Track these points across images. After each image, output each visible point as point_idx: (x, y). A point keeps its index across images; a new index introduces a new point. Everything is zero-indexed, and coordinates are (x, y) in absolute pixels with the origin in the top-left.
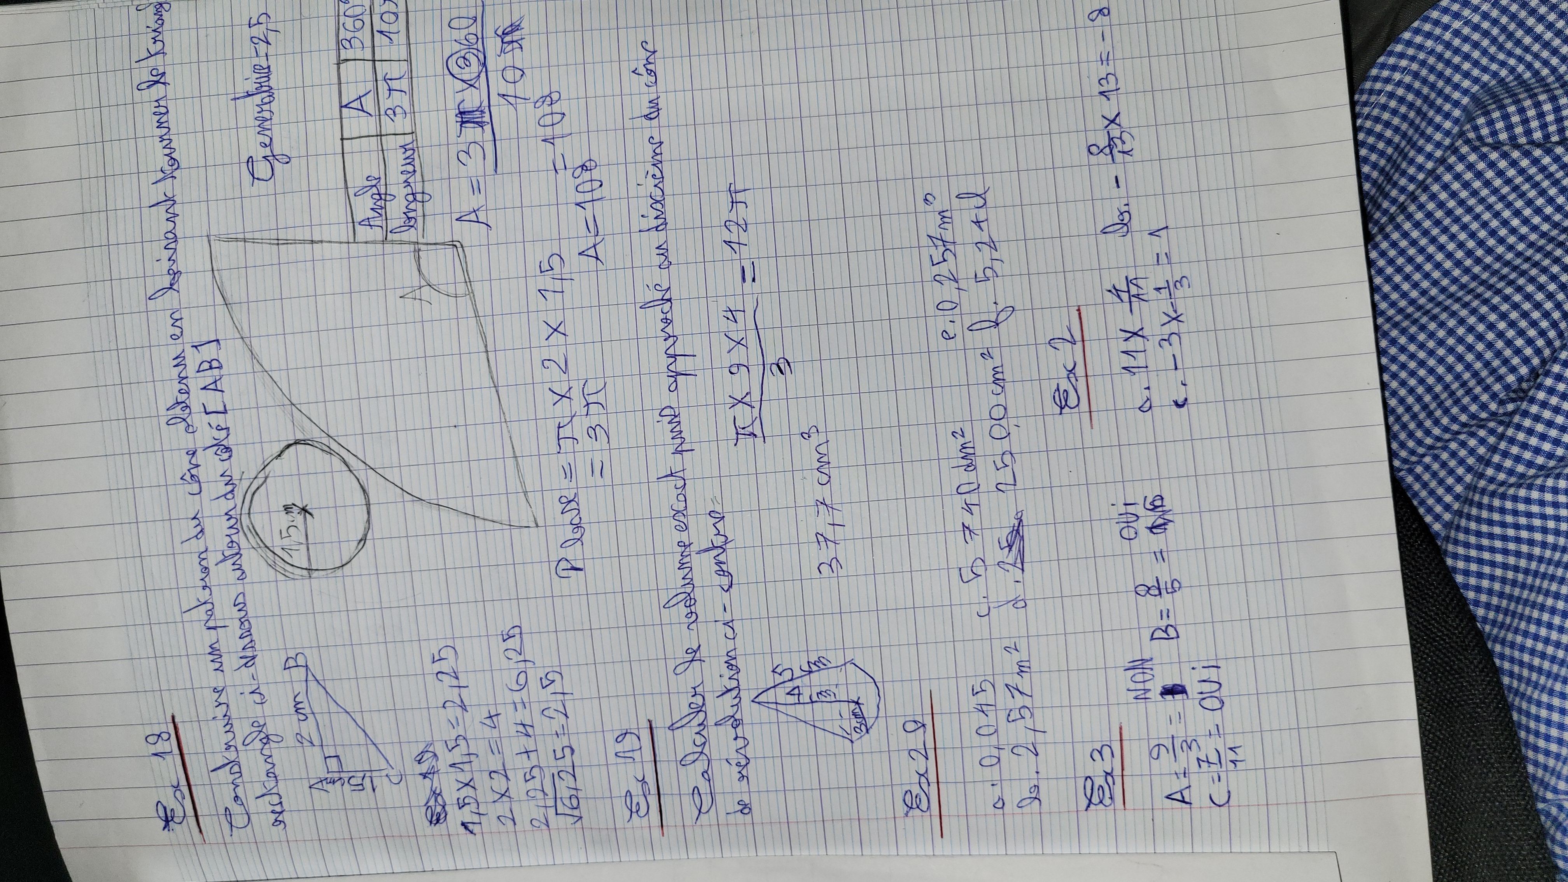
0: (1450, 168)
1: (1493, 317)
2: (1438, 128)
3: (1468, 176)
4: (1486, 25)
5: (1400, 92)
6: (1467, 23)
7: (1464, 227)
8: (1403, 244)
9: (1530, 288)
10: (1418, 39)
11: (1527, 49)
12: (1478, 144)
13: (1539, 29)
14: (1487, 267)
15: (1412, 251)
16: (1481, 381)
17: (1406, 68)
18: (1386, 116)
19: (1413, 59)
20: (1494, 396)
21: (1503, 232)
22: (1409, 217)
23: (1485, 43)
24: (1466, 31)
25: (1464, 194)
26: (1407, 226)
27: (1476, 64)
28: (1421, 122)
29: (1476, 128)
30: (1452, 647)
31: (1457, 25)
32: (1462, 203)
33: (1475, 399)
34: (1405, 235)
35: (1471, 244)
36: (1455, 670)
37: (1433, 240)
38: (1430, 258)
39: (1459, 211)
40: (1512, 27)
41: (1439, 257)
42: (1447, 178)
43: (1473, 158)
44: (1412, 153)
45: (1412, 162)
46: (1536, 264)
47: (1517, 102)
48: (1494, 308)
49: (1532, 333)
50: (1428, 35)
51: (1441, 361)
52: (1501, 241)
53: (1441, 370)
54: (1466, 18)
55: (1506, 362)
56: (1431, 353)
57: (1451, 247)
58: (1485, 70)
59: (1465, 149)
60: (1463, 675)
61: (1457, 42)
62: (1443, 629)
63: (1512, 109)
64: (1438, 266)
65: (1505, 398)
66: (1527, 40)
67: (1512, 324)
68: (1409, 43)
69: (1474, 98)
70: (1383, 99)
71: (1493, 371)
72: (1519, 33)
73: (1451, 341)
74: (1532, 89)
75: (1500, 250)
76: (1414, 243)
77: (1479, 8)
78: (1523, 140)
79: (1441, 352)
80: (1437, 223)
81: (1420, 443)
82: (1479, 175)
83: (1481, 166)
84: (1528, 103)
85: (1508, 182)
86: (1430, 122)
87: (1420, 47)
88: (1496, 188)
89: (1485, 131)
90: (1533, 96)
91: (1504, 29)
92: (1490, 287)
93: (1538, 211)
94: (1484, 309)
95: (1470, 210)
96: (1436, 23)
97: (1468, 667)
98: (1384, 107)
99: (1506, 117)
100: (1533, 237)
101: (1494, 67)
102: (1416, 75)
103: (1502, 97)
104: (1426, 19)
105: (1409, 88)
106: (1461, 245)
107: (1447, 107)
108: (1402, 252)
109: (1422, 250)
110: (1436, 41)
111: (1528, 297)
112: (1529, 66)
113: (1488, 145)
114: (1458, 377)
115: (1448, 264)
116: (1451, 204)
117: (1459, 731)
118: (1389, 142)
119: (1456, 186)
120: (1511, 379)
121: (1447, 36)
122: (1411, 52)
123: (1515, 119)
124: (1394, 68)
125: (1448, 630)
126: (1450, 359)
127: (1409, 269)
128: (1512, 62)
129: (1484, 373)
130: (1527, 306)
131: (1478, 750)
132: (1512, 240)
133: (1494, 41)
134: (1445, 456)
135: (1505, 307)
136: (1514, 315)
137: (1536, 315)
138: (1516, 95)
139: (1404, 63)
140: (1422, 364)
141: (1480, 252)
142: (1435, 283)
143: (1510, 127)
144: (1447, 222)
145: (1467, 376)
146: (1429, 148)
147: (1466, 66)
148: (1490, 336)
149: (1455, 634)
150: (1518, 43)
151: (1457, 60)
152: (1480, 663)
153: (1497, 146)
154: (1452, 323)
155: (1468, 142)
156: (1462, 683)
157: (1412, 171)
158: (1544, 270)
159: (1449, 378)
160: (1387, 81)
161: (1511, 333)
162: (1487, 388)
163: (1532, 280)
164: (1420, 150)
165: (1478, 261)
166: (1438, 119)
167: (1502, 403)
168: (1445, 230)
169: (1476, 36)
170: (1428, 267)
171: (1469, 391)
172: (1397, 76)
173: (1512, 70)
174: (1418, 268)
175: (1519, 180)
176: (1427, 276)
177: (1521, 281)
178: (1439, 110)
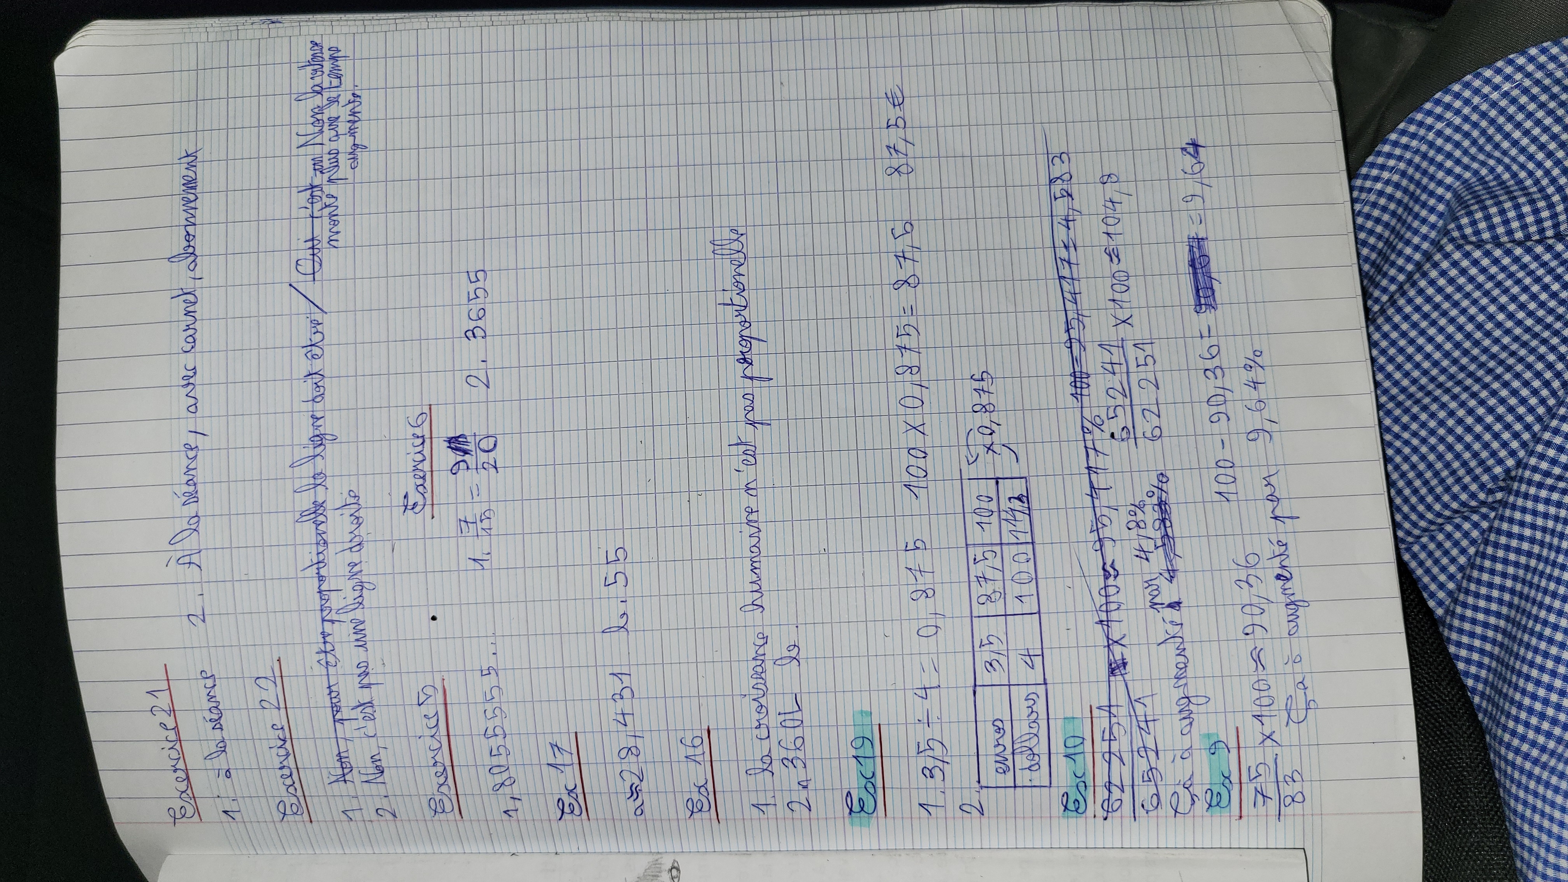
0: (1435, 265)
1: (1481, 411)
2: (1424, 221)
3: (1453, 272)
4: (1466, 127)
5: (1389, 190)
6: (1449, 124)
7: (1452, 321)
8: (1394, 335)
9: (1516, 384)
10: (1404, 140)
11: (1505, 153)
12: (1461, 242)
13: (1517, 134)
14: (1474, 359)
15: (1402, 343)
16: (1470, 471)
17: (1394, 168)
18: (1376, 213)
19: (1400, 158)
20: (1482, 486)
21: (1489, 326)
22: (1399, 310)
23: (1466, 143)
24: (1448, 131)
25: (1449, 290)
26: (1397, 319)
27: (1458, 162)
28: (1407, 216)
29: (1460, 228)
30: (1442, 713)
31: (1439, 126)
32: (1448, 297)
33: (1465, 488)
34: (1396, 327)
35: (1459, 337)
36: (1444, 734)
37: (1422, 332)
38: (1420, 349)
39: (1446, 305)
40: (1491, 131)
41: (1429, 348)
42: (1434, 274)
43: (1457, 256)
44: (1400, 246)
45: (1400, 253)
46: (1521, 360)
47: (1498, 203)
48: (1482, 402)
49: (1518, 427)
50: (1413, 136)
51: (1433, 449)
52: (1488, 334)
53: (1432, 457)
54: (1448, 120)
55: (1493, 454)
56: (1424, 441)
57: (1440, 339)
58: (1467, 168)
59: (1449, 248)
60: (1452, 739)
61: (1439, 142)
62: (1435, 695)
63: (1493, 210)
64: (1428, 356)
65: (1494, 487)
66: (1506, 145)
67: (1499, 418)
68: (1396, 144)
69: (1457, 196)
70: (1373, 197)
71: (1482, 463)
72: (1498, 138)
73: (1441, 431)
74: (1512, 192)
75: (1487, 342)
76: (1404, 335)
77: (1461, 112)
78: (1505, 239)
79: (1433, 440)
80: (1426, 316)
81: (1415, 525)
82: (1463, 272)
83: (1465, 263)
84: (1508, 205)
85: (1491, 278)
86: (1416, 216)
87: (1406, 147)
88: (1480, 284)
89: (1468, 231)
90: (1513, 199)
91: (1483, 132)
92: (1478, 380)
93: (1522, 306)
94: (1472, 403)
95: (1456, 304)
96: (1421, 124)
97: (1457, 733)
98: (1374, 205)
99: (1488, 218)
100: (1518, 331)
101: (1475, 166)
102: (1403, 174)
103: (1484, 197)
104: (1411, 121)
105: (1397, 186)
106: (1449, 338)
107: (1432, 202)
108: (1393, 343)
109: (1412, 342)
110: (1420, 141)
111: (1514, 393)
112: (1508, 168)
113: (1471, 243)
114: (1447, 465)
115: (1437, 355)
116: (1438, 298)
117: (1446, 792)
118: (1380, 237)
119: (1442, 282)
120: (1498, 470)
121: (1431, 136)
122: (1398, 152)
123: (1497, 220)
124: (1383, 167)
125: (1440, 696)
126: (1441, 448)
127: (1400, 359)
128: (1492, 162)
129: (1473, 464)
130: (1513, 401)
131: (1463, 811)
132: (1497, 333)
133: (1474, 142)
134: (1440, 537)
135: (1492, 402)
136: (1501, 410)
137: (1521, 410)
138: (1496, 196)
139: (1392, 163)
140: (1415, 450)
141: (1467, 345)
142: (1425, 373)
143: (1492, 228)
144: (1435, 315)
145: (1456, 465)
146: (1416, 240)
147: (1449, 164)
148: (1478, 429)
149: (1445, 701)
150: (1497, 146)
151: (1440, 158)
152: (1469, 728)
153: (1479, 245)
154: (1442, 414)
155: (1452, 240)
156: (1450, 747)
157: (1400, 262)
158: (1529, 367)
159: (1439, 466)
160: (1377, 179)
161: (1498, 427)
162: (1476, 479)
163: (1517, 376)
164: (1408, 243)
165: (1466, 353)
166: (1424, 213)
167: (1491, 492)
168: (1433, 323)
169: (1457, 137)
170: (1418, 358)
171: (1458, 480)
172: (1386, 175)
173: (1492, 170)
174: (1409, 358)
175: (1501, 277)
176: (1417, 366)
177: (1508, 377)
178: (1424, 205)
